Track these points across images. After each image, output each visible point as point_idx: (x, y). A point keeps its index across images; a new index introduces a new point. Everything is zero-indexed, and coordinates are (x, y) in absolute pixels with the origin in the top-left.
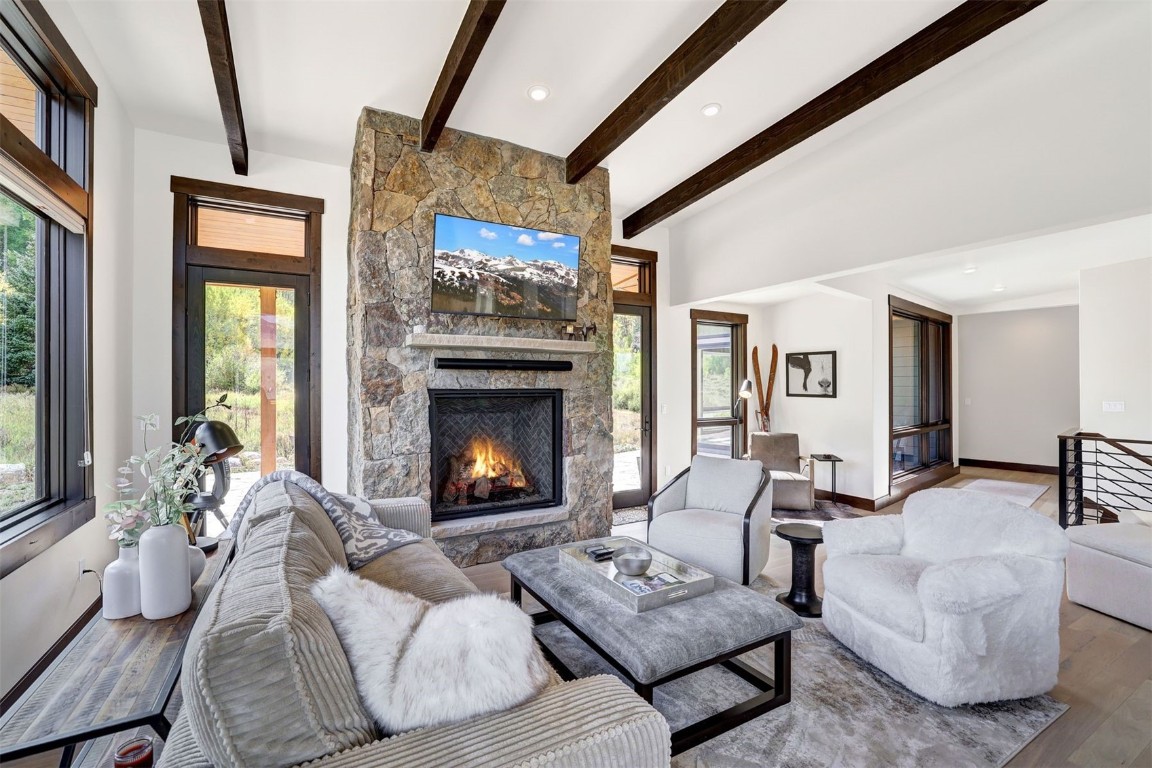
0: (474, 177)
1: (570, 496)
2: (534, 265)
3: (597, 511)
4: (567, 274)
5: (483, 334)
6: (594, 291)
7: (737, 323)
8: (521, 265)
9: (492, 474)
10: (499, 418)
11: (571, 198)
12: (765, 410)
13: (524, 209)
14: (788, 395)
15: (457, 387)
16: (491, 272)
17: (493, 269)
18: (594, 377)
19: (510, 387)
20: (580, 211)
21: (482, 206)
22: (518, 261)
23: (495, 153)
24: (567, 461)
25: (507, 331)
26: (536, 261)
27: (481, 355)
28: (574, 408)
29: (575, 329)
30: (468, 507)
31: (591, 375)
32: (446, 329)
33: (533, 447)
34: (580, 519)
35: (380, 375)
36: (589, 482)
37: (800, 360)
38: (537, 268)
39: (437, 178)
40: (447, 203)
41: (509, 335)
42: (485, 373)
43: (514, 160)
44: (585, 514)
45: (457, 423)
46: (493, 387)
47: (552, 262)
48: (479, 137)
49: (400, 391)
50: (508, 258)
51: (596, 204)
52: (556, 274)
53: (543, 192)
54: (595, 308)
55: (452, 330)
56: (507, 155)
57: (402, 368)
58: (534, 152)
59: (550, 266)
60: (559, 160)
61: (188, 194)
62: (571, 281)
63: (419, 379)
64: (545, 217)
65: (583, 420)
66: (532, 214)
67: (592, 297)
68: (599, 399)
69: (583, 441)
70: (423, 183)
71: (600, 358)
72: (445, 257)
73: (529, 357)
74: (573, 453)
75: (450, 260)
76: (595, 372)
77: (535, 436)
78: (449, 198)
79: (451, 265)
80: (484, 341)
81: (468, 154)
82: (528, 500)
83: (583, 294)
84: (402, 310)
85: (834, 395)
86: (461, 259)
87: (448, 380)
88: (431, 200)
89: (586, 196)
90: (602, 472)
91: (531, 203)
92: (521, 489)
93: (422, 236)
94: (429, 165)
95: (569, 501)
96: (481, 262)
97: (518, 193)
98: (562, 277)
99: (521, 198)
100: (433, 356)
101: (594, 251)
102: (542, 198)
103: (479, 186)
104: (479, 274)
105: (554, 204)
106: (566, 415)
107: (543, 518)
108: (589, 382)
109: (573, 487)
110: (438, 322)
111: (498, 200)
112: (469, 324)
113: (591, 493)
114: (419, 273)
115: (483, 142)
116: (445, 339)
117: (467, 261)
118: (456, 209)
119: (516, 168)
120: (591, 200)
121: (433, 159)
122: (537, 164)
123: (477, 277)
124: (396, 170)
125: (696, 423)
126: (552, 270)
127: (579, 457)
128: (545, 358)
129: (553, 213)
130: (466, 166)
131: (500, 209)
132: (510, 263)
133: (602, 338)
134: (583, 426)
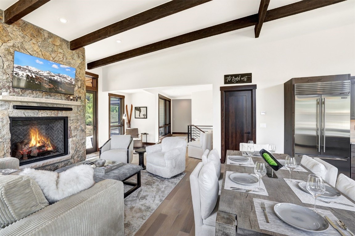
0: (31, 40)
1: (71, 151)
2: (59, 75)
3: (81, 155)
4: (71, 80)
5: (36, 97)
6: (79, 86)
7: (122, 98)
8: (53, 75)
10: (39, 127)
11: (72, 55)
12: (129, 122)
13: (53, 55)
14: (135, 118)
15: (24, 116)
16: (40, 75)
17: (41, 75)
18: (79, 113)
19: (48, 116)
20: (75, 59)
21: (35, 51)
22: (52, 73)
23: (41, 33)
24: (70, 140)
25: (46, 97)
26: (59, 74)
27: (35, 105)
28: (72, 123)
29: (73, 97)
30: (28, 160)
31: (78, 112)
32: (18, 94)
33: (55, 136)
34: (75, 158)
36: (78, 146)
37: (138, 109)
38: (60, 76)
39: (13, 36)
40: (18, 47)
41: (47, 98)
42: (37, 111)
43: (49, 37)
44: (76, 156)
45: (20, 130)
46: (40, 116)
47: (65, 75)
48: (34, 26)
50: (48, 72)
51: (80, 58)
52: (67, 79)
53: (61, 51)
54: (80, 91)
55: (21, 95)
56: (46, 35)
58: (57, 36)
59: (64, 76)
60: (68, 42)
62: (72, 82)
63: (4, 113)
64: (62, 59)
65: (76, 126)
66: (56, 57)
67: (79, 88)
68: (81, 120)
69: (76, 133)
70: (6, 36)
71: (81, 107)
72: (19, 68)
73: (55, 106)
74: (72, 137)
75: (22, 69)
76: (80, 111)
77: (56, 132)
78: (19, 45)
79: (22, 71)
80: (37, 100)
81: (29, 30)
82: (54, 154)
83: (76, 86)
85: (147, 118)
86: (27, 69)
87: (19, 114)
88: (10, 44)
89: (77, 55)
90: (82, 142)
91: (56, 54)
92: (51, 151)
93: (5, 57)
94: (8, 30)
95: (71, 152)
96: (36, 72)
97: (51, 49)
98: (69, 81)
99: (52, 51)
100: (12, 105)
101: (79, 73)
102: (60, 53)
103: (34, 44)
104: (35, 76)
105: (65, 56)
106: (69, 125)
107: (61, 159)
108: (77, 114)
109: (72, 148)
110: (14, 92)
111: (42, 50)
112: (29, 93)
113: (79, 149)
114: (4, 71)
115: (36, 28)
117: (29, 71)
118: (23, 50)
119: (50, 40)
120: (79, 57)
121: (10, 28)
122: (59, 41)
123: (34, 77)
125: (110, 126)
126: (66, 78)
127: (74, 138)
128: (62, 106)
129: (65, 59)
130: (28, 35)
131: (43, 53)
132: (49, 73)
133: (82, 101)
134: (76, 128)
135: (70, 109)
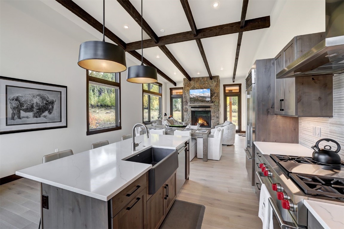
0: (196, 83)
6: (216, 95)
9: (201, 123)
11: (212, 82)
13: (204, 86)
15: (195, 110)
17: (197, 95)
20: (213, 84)
21: (198, 86)
23: (199, 79)
25: (201, 103)
27: (198, 106)
28: (213, 113)
29: (211, 102)
35: (186, 109)
38: (204, 94)
39: (192, 84)
42: (198, 108)
43: (202, 79)
46: (199, 110)
48: (197, 78)
49: (188, 111)
53: (207, 82)
54: (216, 98)
57: (188, 108)
61: (171, 89)
62: (209, 95)
63: (190, 109)
67: (215, 96)
68: (217, 112)
69: (214, 118)
70: (190, 85)
71: (217, 106)
72: (191, 95)
73: (205, 106)
76: (216, 108)
80: (198, 104)
81: (196, 80)
83: (213, 96)
84: (188, 101)
87: (193, 109)
88: (191, 87)
90: (217, 123)
91: (205, 84)
92: (205, 126)
95: (212, 127)
99: (203, 84)
100: (191, 107)
101: (216, 89)
105: (209, 84)
106: (211, 114)
110: (192, 102)
112: (196, 102)
116: (193, 104)
117: (194, 95)
118: (194, 87)
120: (215, 81)
121: (191, 82)
122: (206, 79)
123: (195, 97)
124: (187, 84)
126: (206, 94)
127: (213, 121)
132: (200, 94)
133: (217, 103)
134: (214, 116)
135: (209, 107)
